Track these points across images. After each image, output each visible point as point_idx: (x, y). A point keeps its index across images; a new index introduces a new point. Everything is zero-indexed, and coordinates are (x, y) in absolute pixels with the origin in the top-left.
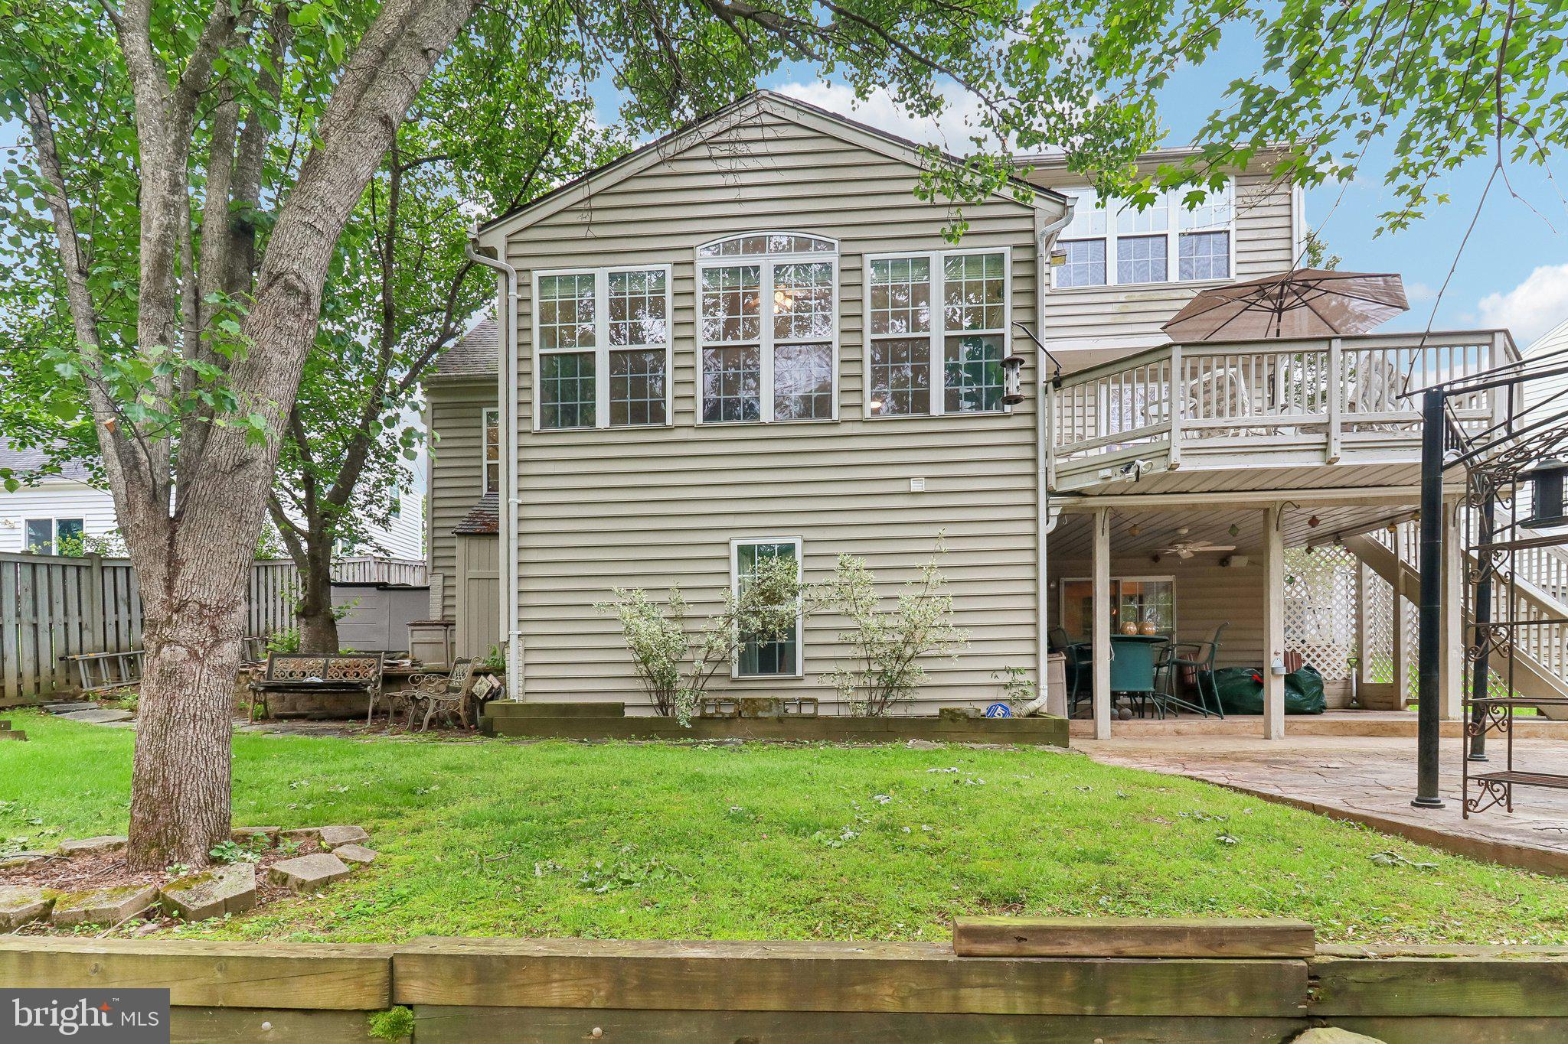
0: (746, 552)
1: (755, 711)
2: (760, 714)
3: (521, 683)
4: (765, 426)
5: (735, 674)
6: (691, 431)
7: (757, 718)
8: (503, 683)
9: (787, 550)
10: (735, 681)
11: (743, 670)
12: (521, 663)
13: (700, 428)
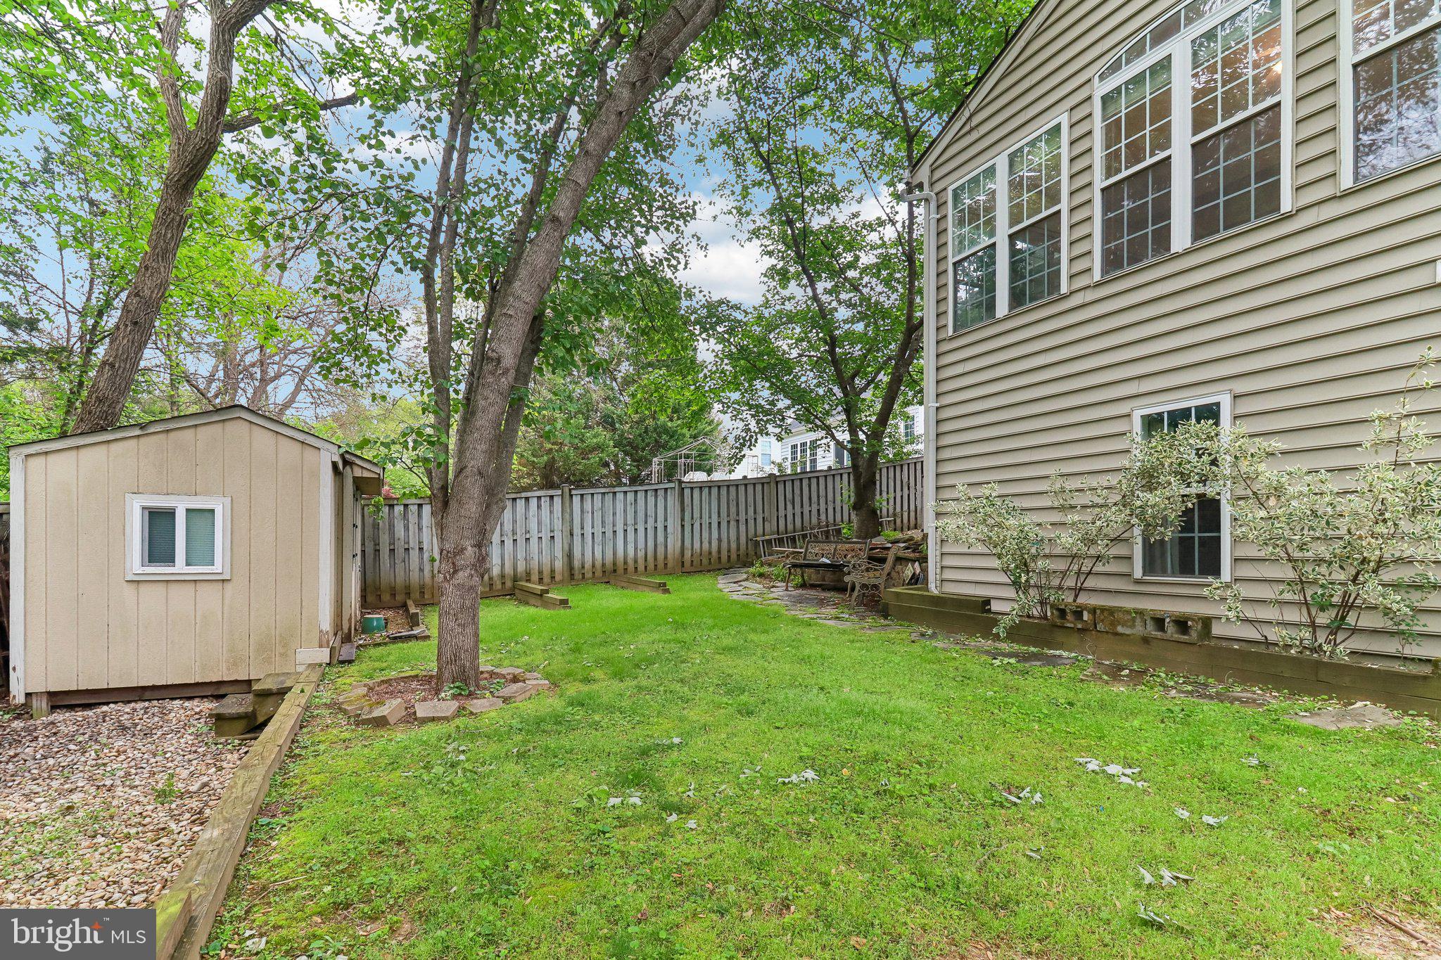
0: (1152, 423)
1: (1114, 624)
2: (1120, 629)
3: (938, 571)
4: (1178, 256)
5: (1138, 573)
6: (1088, 292)
7: (1117, 634)
8: (925, 571)
9: (1210, 413)
10: (1138, 582)
11: (1149, 567)
12: (938, 553)
13: (1098, 285)
